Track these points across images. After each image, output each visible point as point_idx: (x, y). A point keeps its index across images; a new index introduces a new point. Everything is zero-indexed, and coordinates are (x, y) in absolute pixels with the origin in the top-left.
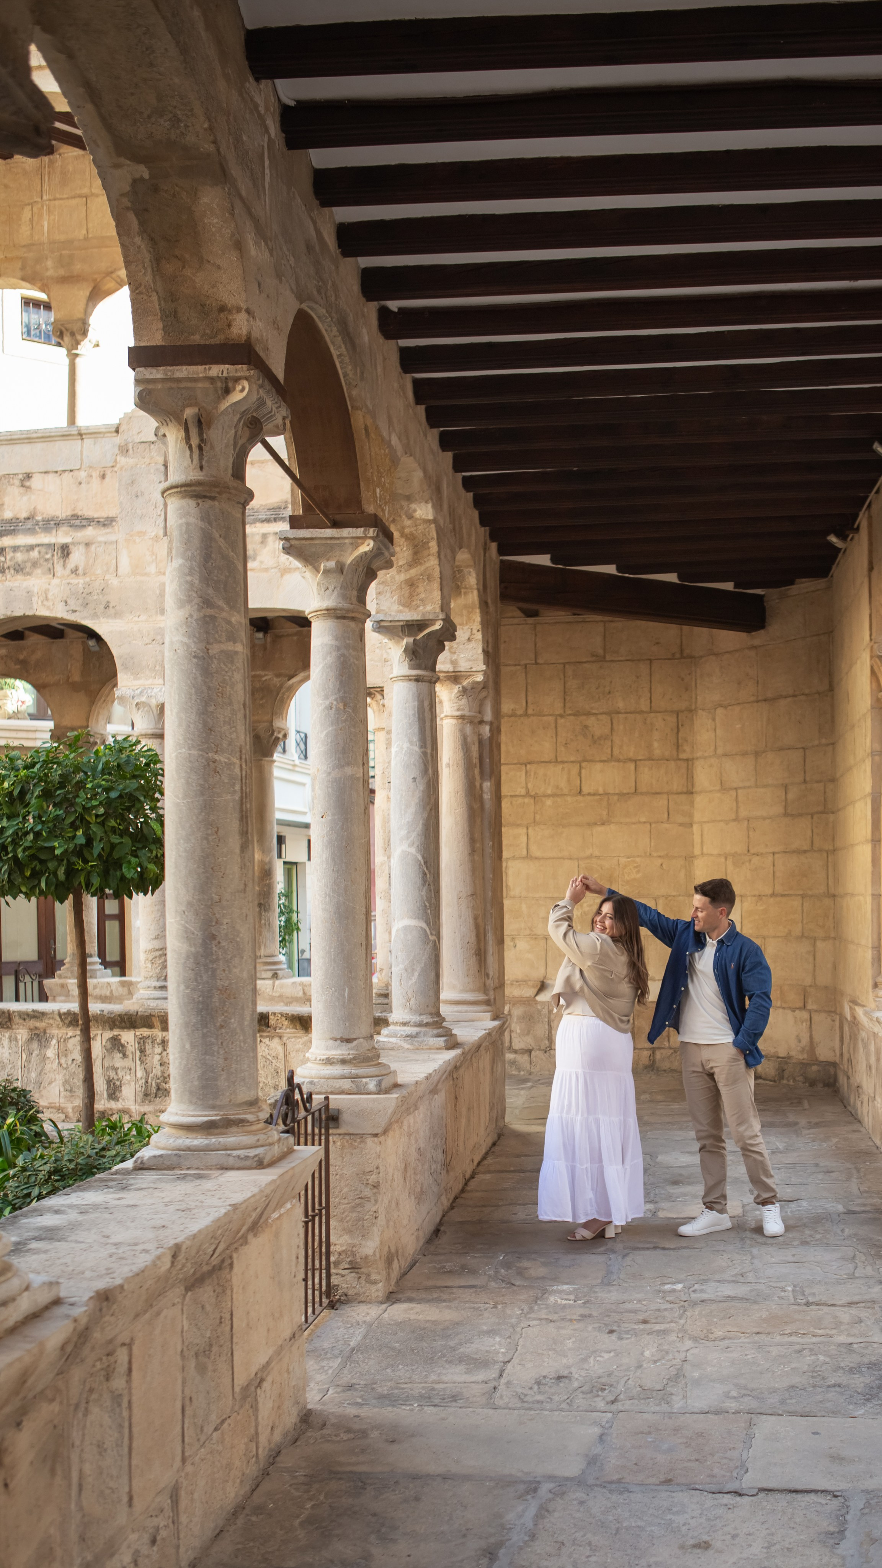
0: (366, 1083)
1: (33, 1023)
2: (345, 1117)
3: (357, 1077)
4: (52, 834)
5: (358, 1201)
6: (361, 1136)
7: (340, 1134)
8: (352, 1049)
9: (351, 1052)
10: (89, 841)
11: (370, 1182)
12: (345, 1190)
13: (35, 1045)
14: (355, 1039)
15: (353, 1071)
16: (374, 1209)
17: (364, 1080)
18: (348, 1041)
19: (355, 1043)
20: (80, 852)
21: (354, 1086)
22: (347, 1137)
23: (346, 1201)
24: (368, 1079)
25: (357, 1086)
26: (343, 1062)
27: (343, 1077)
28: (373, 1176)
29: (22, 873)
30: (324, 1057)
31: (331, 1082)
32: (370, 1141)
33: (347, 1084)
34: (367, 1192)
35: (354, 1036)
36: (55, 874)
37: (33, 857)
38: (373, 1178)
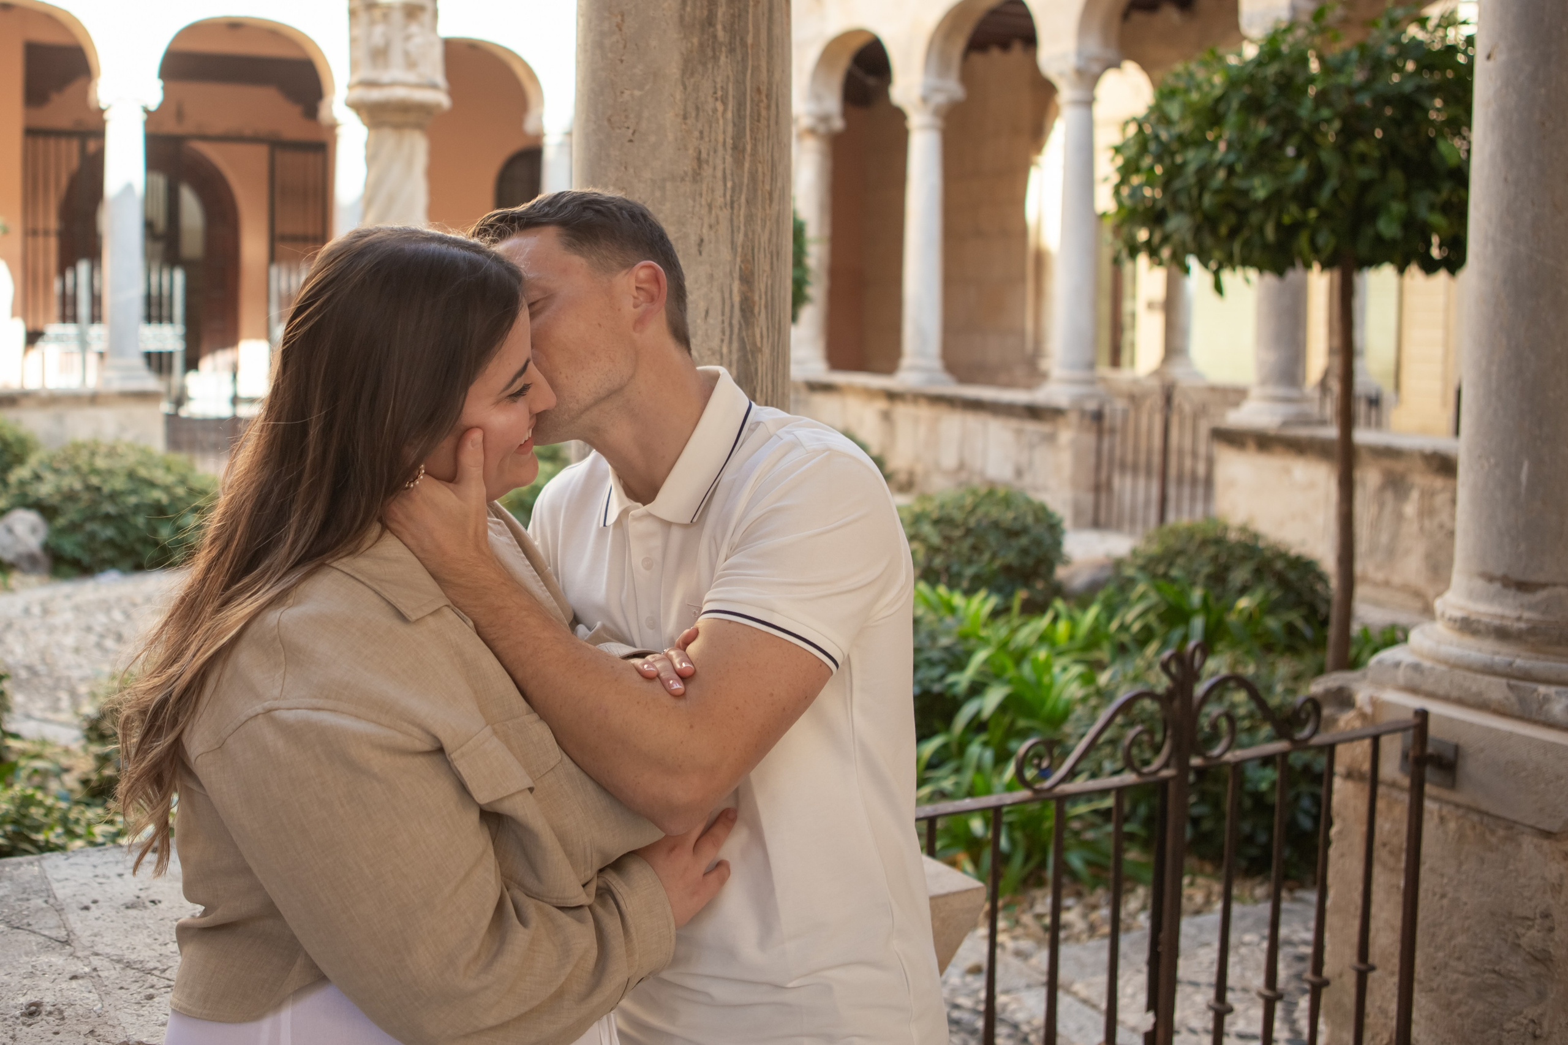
0: (1546, 699)
1: (1387, 463)
2: (1471, 767)
3: (1527, 676)
5: (1491, 978)
6: (1511, 825)
7: (1457, 806)
8: (1531, 607)
9: (1527, 615)
11: (1524, 941)
12: (1461, 939)
13: (1389, 496)
14: (1543, 586)
15: (1519, 662)
16: (1532, 1012)
17: (1542, 689)
18: (1523, 586)
19: (1541, 595)
21: (1513, 698)
22: (1475, 818)
23: (1461, 966)
24: (1552, 690)
25: (1522, 701)
26: (1502, 634)
27: (1489, 670)
28: (1533, 933)
30: (1458, 614)
31: (1459, 675)
32: (1528, 844)
33: (1496, 689)
34: (1515, 964)
35: (1541, 578)
36: (1261, 230)
37: (1228, 206)
38: (1532, 936)
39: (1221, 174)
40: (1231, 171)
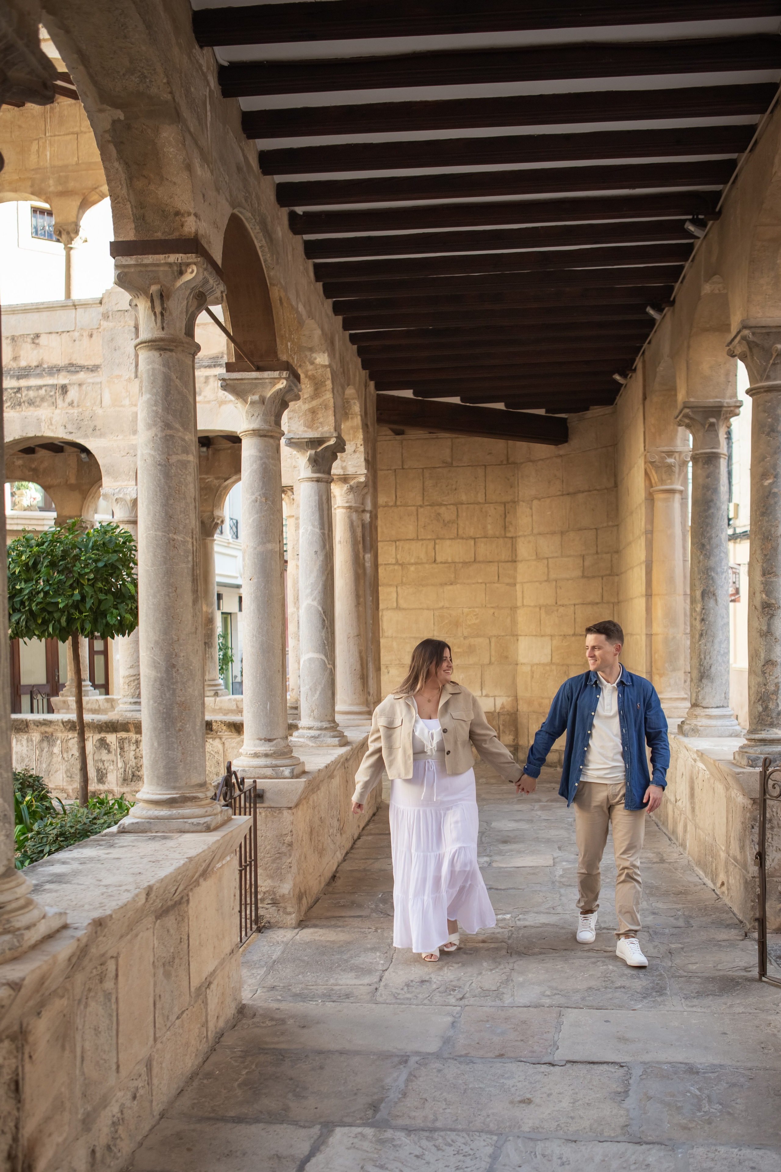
0: (283, 771)
1: (43, 729)
2: (268, 795)
3: (277, 766)
4: (57, 593)
5: (277, 855)
6: (280, 809)
7: (264, 808)
8: (272, 746)
9: (272, 749)
10: (83, 598)
11: (286, 841)
12: (269, 847)
13: (45, 744)
14: (275, 739)
15: (273, 762)
16: (289, 861)
17: (281, 769)
18: (270, 740)
19: (275, 742)
20: (76, 606)
21: (274, 773)
22: (269, 810)
23: (268, 855)
24: (284, 768)
25: (276, 773)
26: (266, 755)
27: (266, 767)
28: (288, 837)
29: (35, 621)
30: (253, 752)
31: (257, 770)
32: (286, 813)
33: (269, 772)
34: (284, 849)
35: (274, 737)
36: (59, 621)
37: (43, 610)
38: (288, 839)
39: (42, 595)
40: (46, 593)
